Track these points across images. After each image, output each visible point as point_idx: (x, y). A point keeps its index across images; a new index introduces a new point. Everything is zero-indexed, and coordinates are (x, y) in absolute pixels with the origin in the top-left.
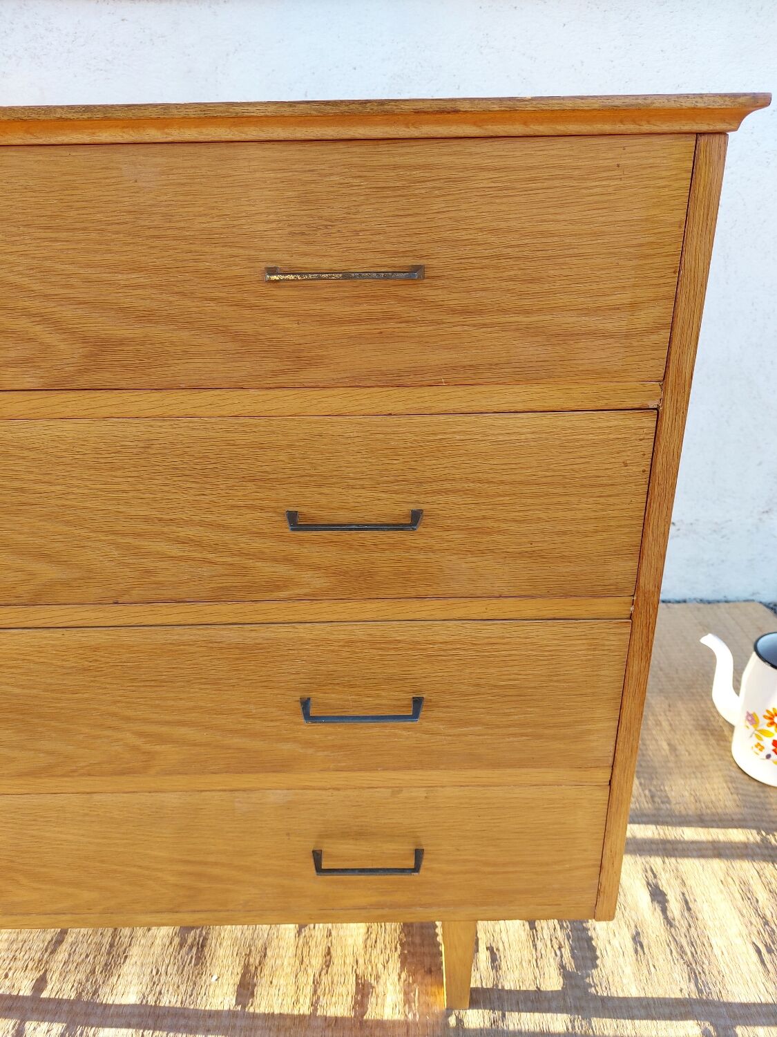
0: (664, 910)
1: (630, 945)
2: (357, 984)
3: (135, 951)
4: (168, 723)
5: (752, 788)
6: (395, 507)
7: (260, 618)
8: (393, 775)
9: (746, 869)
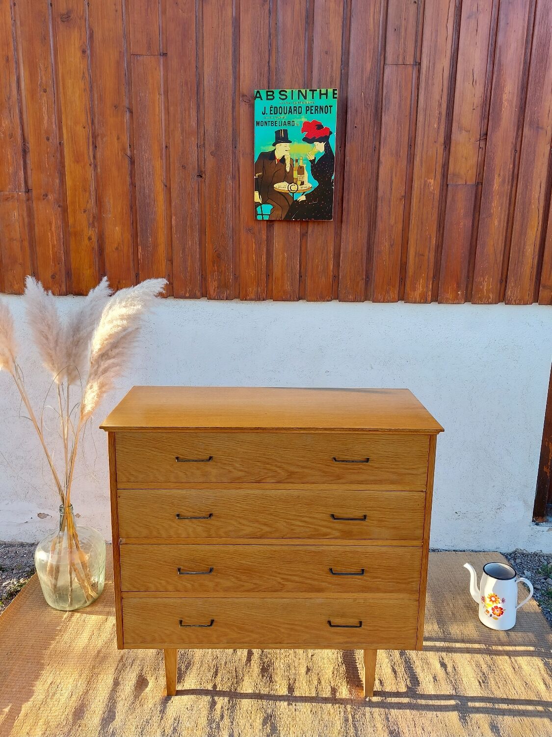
0: (446, 670)
1: (432, 680)
2: (332, 689)
3: (246, 678)
4: (291, 575)
5: (486, 630)
6: (359, 514)
7: (320, 544)
8: (354, 594)
9: (478, 657)
